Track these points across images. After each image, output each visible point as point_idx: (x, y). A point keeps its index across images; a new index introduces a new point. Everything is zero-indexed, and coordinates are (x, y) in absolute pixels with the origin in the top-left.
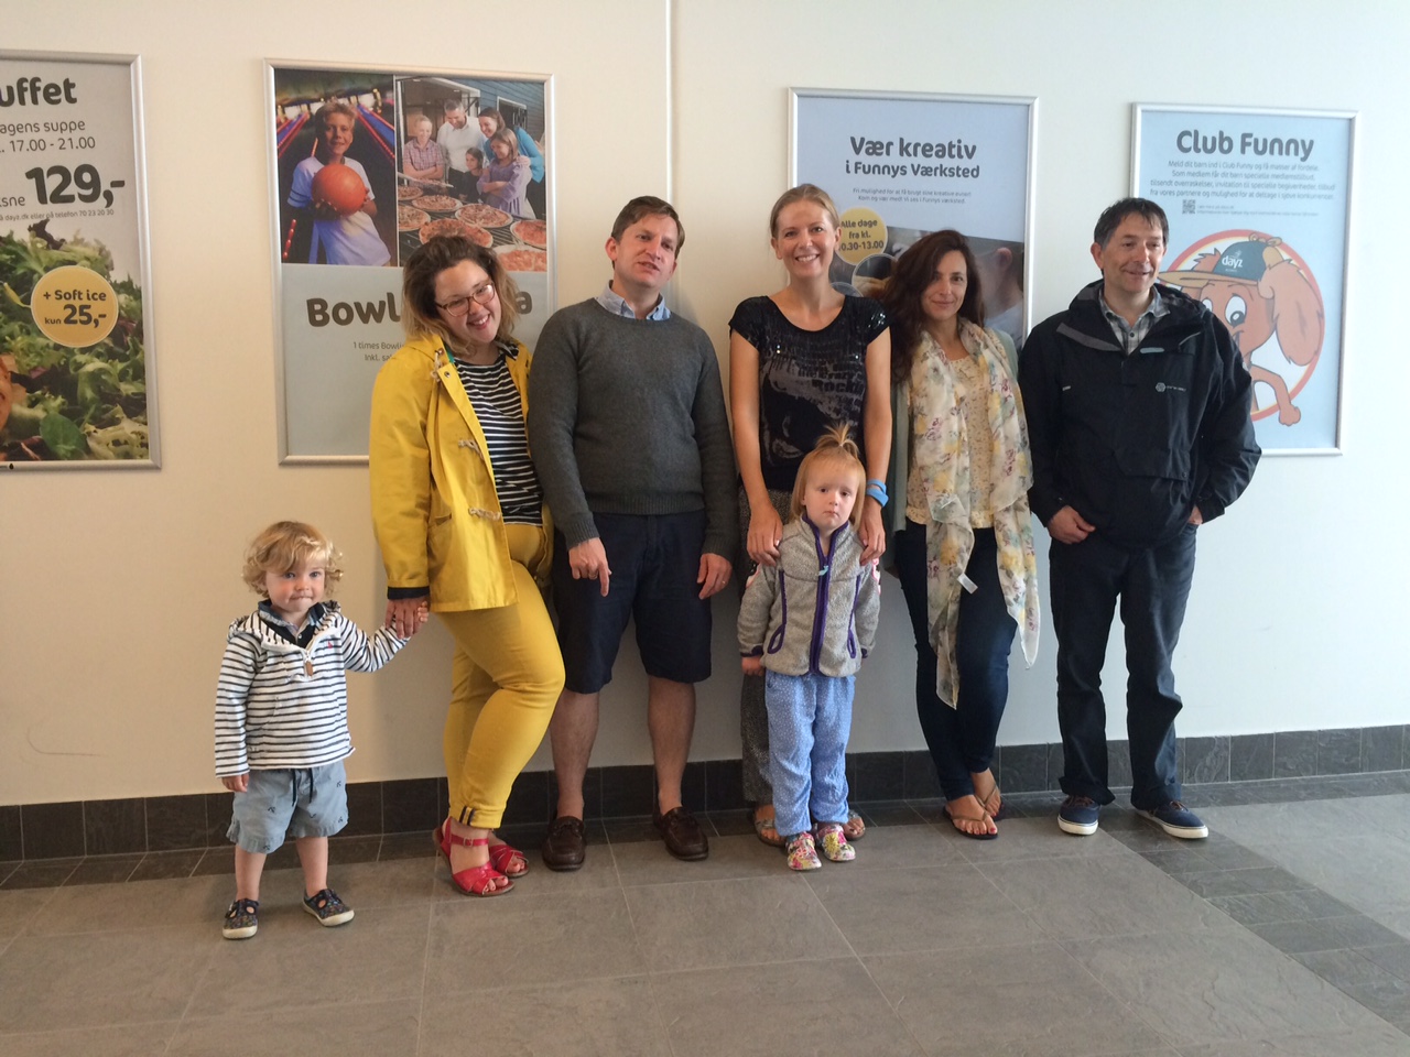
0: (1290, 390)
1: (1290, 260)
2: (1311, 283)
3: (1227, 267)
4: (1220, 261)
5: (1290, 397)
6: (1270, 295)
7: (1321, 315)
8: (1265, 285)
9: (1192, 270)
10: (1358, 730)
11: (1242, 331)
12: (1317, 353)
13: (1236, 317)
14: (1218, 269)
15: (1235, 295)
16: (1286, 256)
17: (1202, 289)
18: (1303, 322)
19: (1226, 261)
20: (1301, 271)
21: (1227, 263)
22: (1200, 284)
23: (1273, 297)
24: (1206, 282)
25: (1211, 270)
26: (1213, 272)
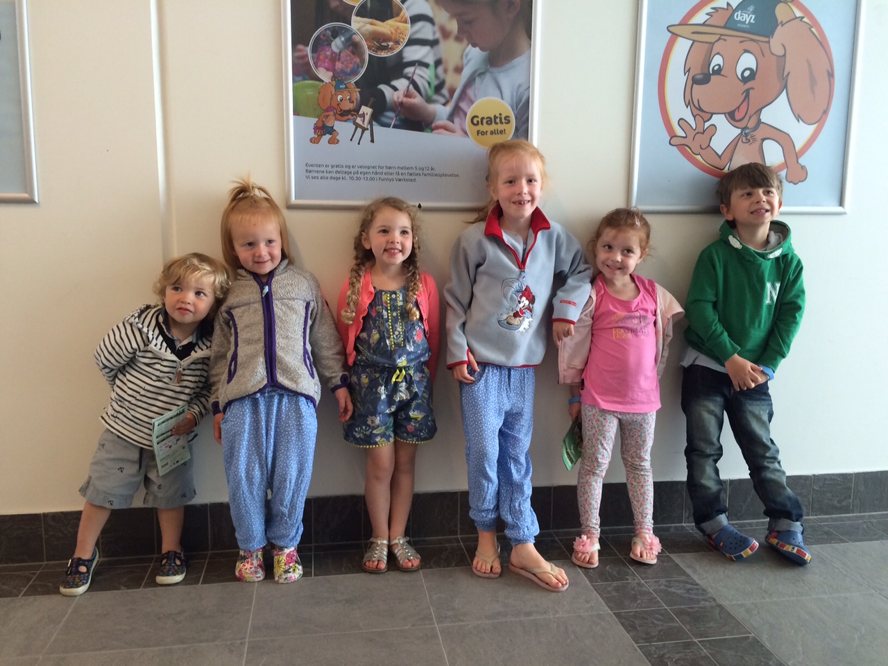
0: (798, 148)
1: (803, 18)
2: (823, 43)
3: (739, 21)
4: (732, 15)
5: (798, 156)
6: (781, 53)
7: (831, 75)
8: (776, 43)
9: (704, 24)
10: (850, 475)
11: (753, 88)
12: (826, 112)
13: (747, 74)
14: (730, 24)
15: (746, 51)
16: (798, 14)
17: (713, 44)
18: (813, 82)
19: (739, 16)
20: (813, 30)
21: (740, 18)
22: (713, 38)
23: (785, 55)
24: (718, 37)
25: (723, 25)
26: (725, 27)
